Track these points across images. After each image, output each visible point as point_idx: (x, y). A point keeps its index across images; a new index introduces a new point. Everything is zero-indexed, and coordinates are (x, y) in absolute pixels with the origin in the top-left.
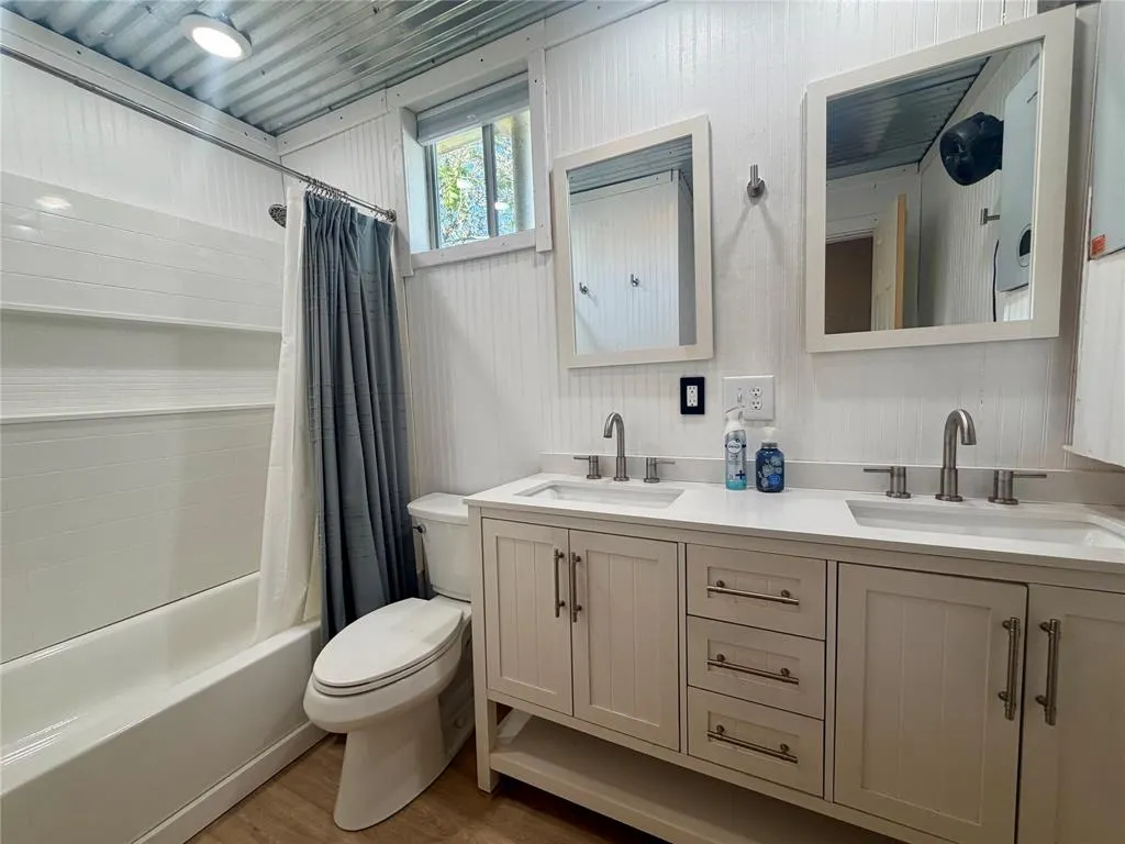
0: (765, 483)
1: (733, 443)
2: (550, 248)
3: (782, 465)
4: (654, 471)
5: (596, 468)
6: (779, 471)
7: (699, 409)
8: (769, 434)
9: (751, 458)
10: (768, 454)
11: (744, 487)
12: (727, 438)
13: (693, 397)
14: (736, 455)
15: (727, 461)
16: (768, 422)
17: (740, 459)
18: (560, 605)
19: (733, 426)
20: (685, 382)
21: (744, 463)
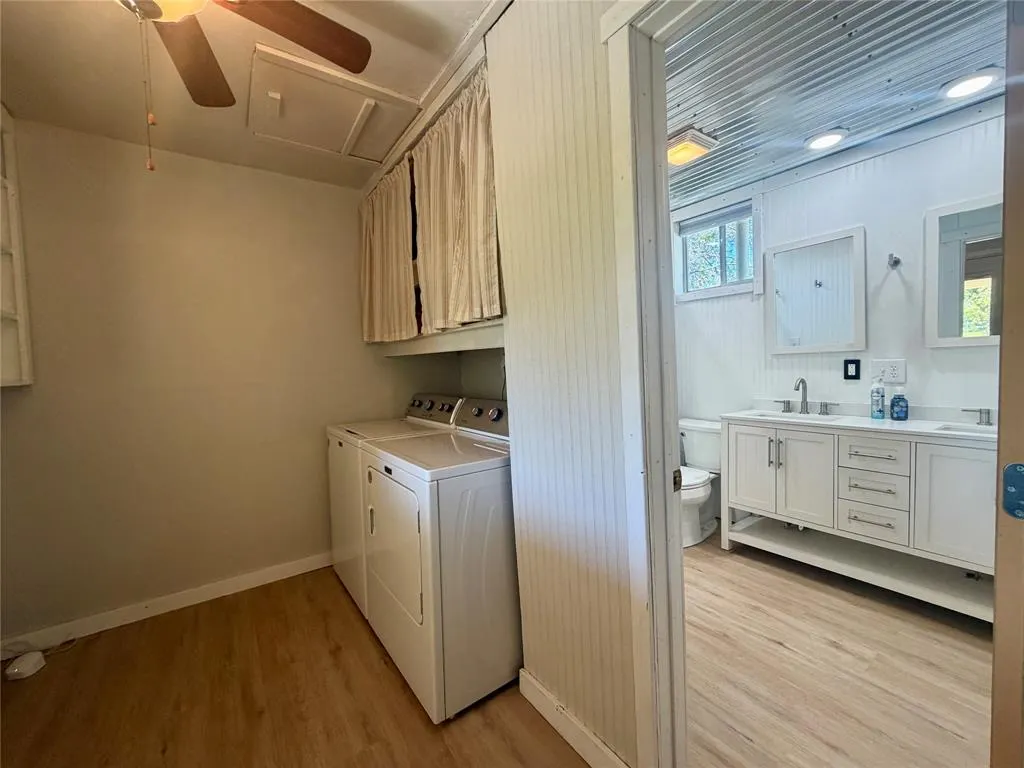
0: (895, 415)
1: (875, 394)
2: (762, 292)
3: (907, 407)
4: (825, 409)
5: (788, 407)
6: (904, 409)
7: (857, 377)
8: (899, 390)
9: (888, 403)
10: (898, 400)
11: (883, 417)
12: (872, 392)
13: (852, 370)
14: (878, 401)
15: (872, 404)
16: (900, 384)
17: (880, 402)
18: (771, 462)
19: (876, 385)
20: (847, 363)
21: (883, 405)
